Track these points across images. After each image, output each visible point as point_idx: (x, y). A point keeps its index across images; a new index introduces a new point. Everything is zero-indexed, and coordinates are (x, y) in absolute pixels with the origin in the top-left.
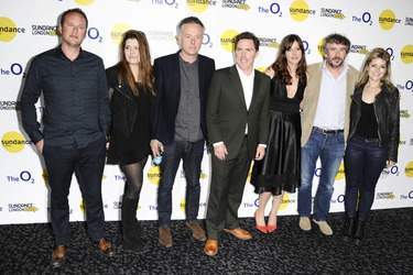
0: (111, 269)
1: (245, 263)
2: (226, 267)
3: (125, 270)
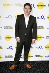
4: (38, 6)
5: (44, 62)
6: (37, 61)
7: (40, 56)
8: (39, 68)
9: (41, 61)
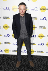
0: (11, 67)
1: (46, 69)
2: (41, 69)
3: (14, 68)
4: (41, 9)
5: (45, 57)
6: (39, 56)
7: (42, 52)
8: (41, 62)
9: (42, 56)
